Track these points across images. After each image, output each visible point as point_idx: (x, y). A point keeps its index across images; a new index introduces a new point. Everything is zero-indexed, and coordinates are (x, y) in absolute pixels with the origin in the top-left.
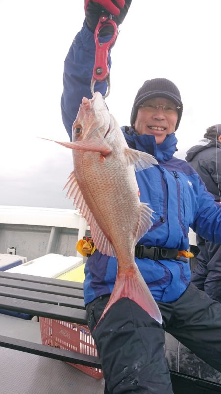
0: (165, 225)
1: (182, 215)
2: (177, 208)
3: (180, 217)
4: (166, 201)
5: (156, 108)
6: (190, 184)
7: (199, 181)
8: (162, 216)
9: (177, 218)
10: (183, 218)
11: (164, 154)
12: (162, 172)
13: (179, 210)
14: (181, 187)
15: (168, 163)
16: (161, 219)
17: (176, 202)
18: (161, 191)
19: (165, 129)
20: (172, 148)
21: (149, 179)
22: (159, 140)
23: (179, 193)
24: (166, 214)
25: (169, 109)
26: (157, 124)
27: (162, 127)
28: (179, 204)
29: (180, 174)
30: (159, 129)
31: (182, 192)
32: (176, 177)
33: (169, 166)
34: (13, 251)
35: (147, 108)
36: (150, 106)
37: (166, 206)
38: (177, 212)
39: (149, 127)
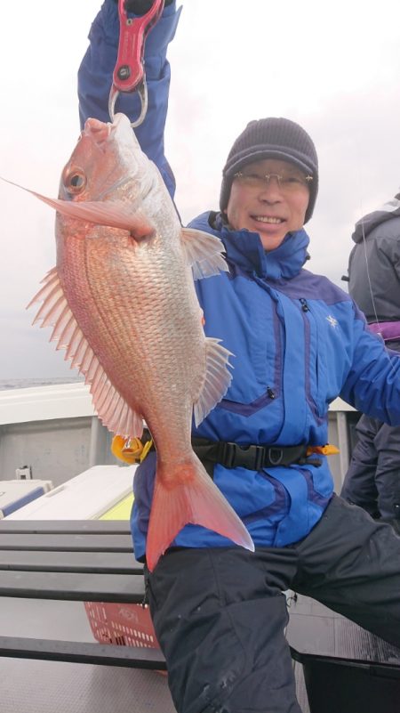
0: (276, 403)
1: (313, 383)
2: (302, 370)
3: (308, 387)
4: (280, 357)
5: (265, 179)
6: (333, 322)
7: (352, 314)
8: (271, 385)
9: (302, 391)
10: (314, 389)
11: (282, 267)
12: (276, 301)
13: (308, 374)
14: (313, 330)
15: (289, 284)
16: (270, 393)
17: (301, 359)
18: (271, 339)
19: (283, 220)
20: (299, 256)
21: (249, 314)
22: (269, 242)
23: (308, 342)
24: (279, 382)
25: (292, 180)
26: (268, 211)
27: (277, 218)
28: (307, 364)
29: (312, 303)
30: (271, 220)
31: (313, 339)
32: (305, 309)
33: (292, 289)
34: (26, 472)
35: (248, 179)
36: (255, 176)
37: (280, 367)
38: (303, 378)
39: (253, 217)
